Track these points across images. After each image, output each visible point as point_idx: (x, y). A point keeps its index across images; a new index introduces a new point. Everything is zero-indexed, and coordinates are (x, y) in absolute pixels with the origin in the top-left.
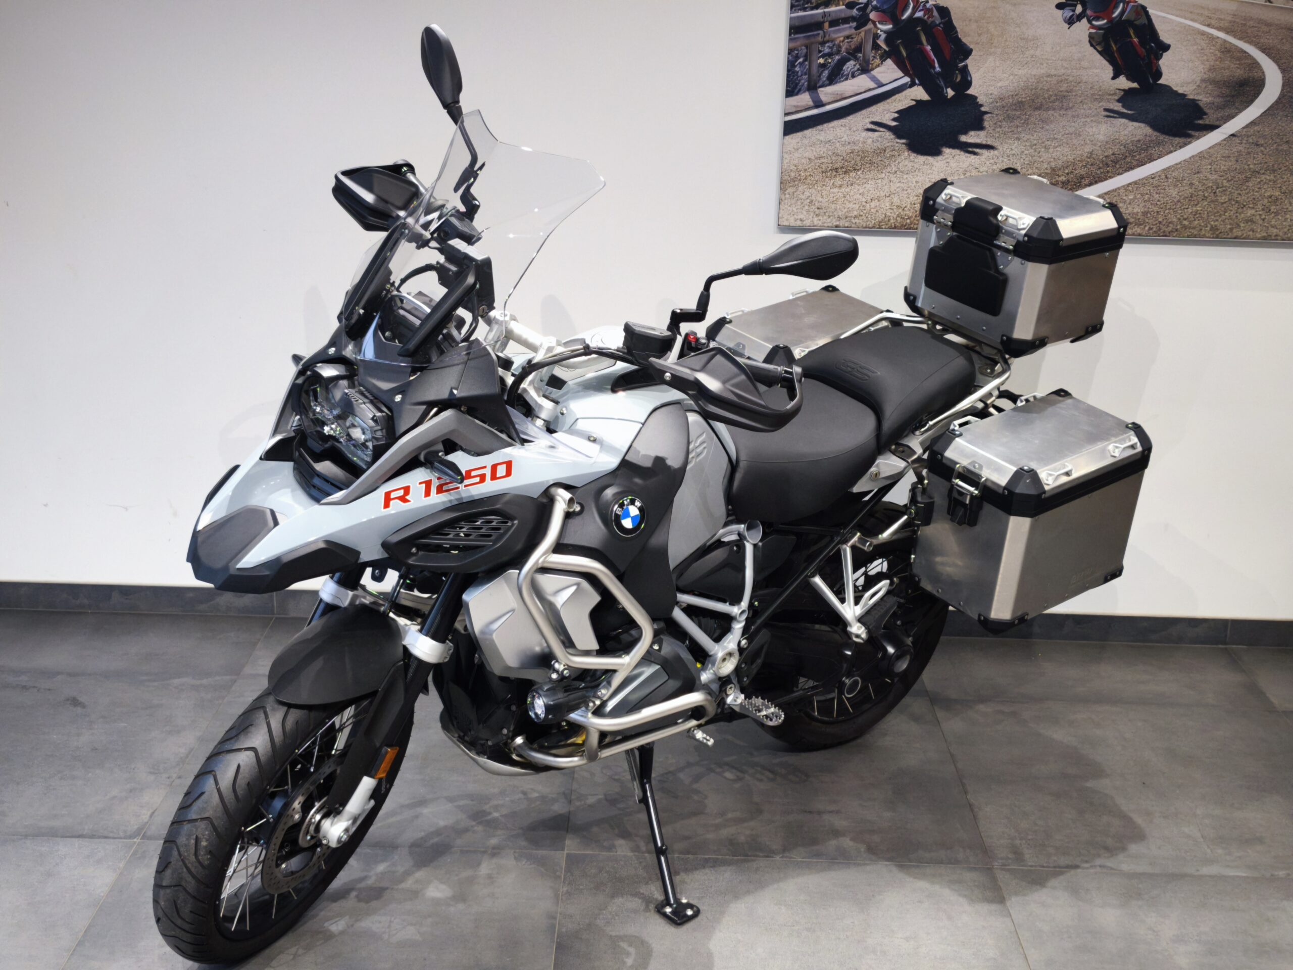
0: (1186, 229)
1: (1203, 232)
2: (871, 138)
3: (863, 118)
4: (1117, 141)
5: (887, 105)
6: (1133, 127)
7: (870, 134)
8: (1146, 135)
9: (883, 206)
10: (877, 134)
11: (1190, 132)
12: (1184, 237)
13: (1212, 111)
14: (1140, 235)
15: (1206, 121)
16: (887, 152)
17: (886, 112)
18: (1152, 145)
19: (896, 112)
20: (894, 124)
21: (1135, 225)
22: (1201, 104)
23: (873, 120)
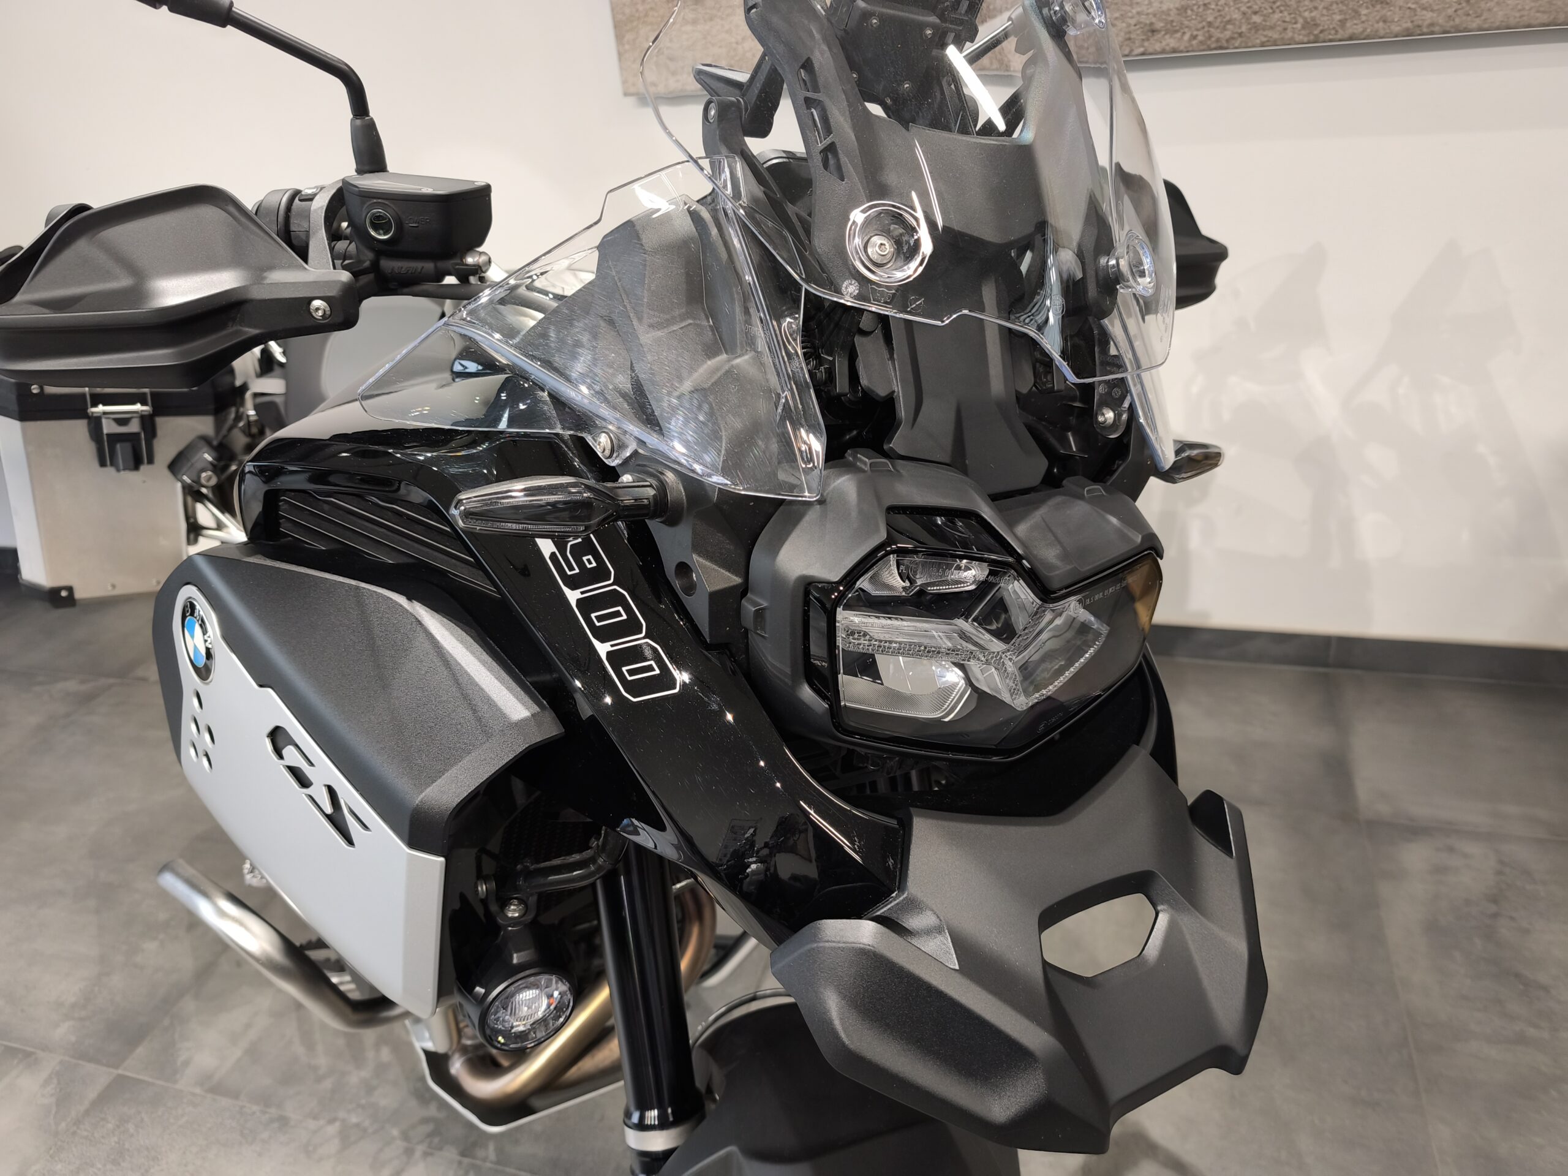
0: (1256, 32)
1: (1289, 34)
12: (1254, 46)
14: (1174, 51)
21: (1166, 34)
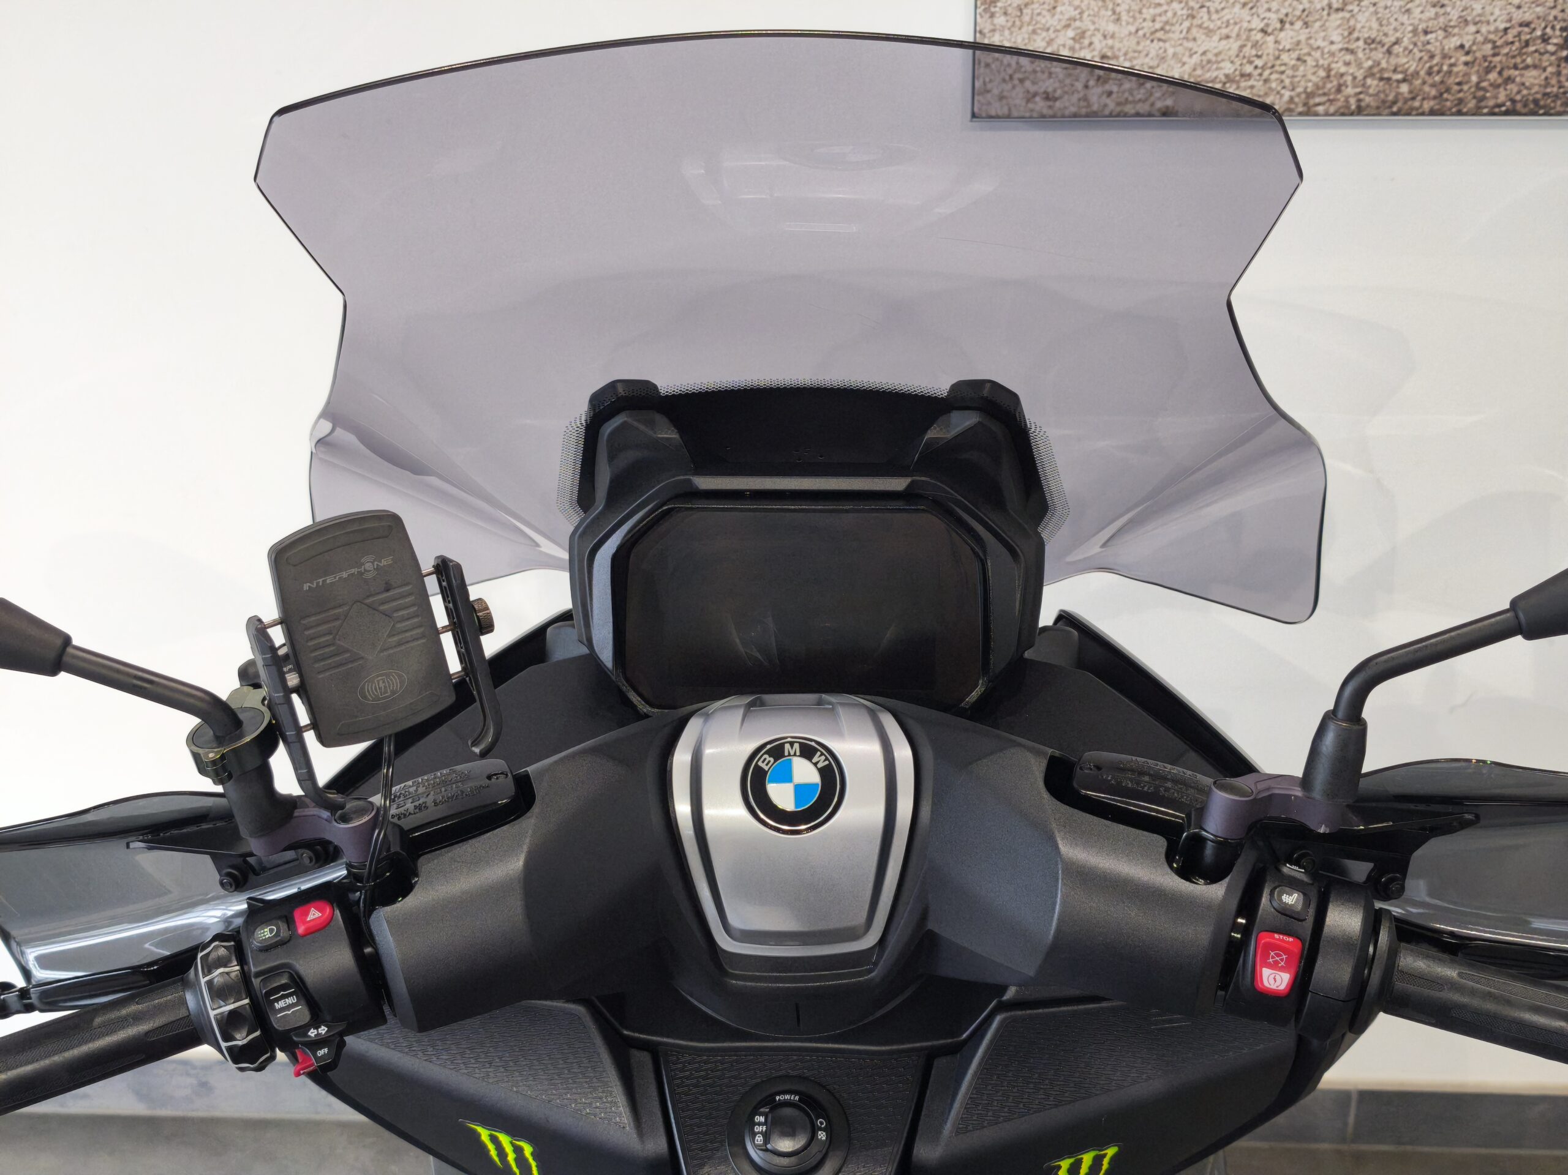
9: (1320, 43)
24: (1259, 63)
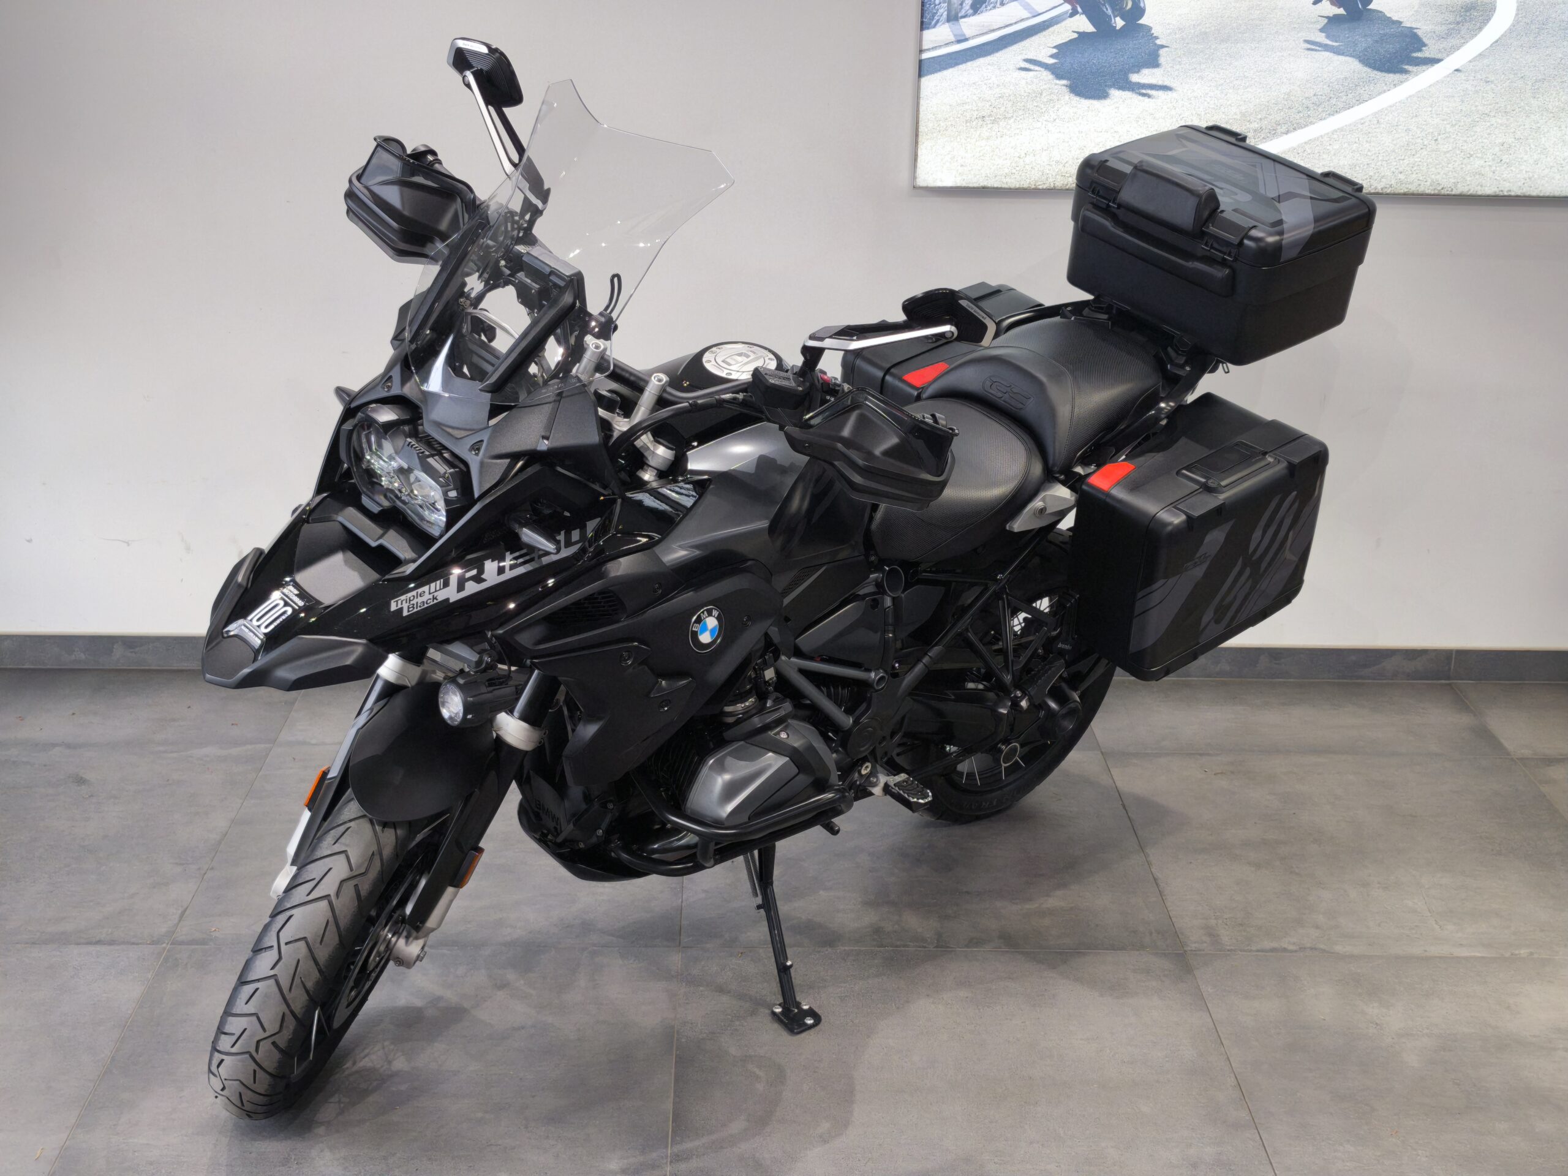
2: (1024, 79)
3: (1014, 55)
4: (1320, 79)
5: (1044, 39)
6: (1338, 62)
7: (1023, 73)
8: (1354, 72)
9: (1039, 162)
10: (1031, 73)
11: (1406, 67)
13: (1434, 42)
15: (1426, 53)
16: (1044, 94)
17: (1042, 47)
18: (1361, 83)
19: (1054, 47)
20: (1052, 61)
22: (1420, 33)
23: (1026, 57)
24: (1017, 169)
